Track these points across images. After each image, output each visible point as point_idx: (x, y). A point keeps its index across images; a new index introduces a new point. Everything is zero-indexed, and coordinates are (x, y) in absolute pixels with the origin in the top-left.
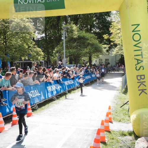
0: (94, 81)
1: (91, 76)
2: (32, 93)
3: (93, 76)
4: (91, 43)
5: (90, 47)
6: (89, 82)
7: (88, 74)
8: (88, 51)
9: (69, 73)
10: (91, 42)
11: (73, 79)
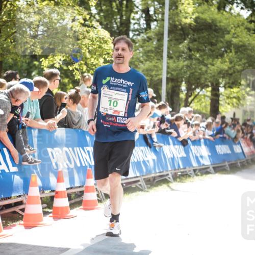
0: (239, 164)
1: (232, 149)
2: (88, 152)
3: (237, 149)
4: (237, 42)
5: (232, 54)
6: (227, 164)
7: (223, 141)
8: (226, 68)
9: (176, 123)
10: (235, 41)
11: (184, 143)
